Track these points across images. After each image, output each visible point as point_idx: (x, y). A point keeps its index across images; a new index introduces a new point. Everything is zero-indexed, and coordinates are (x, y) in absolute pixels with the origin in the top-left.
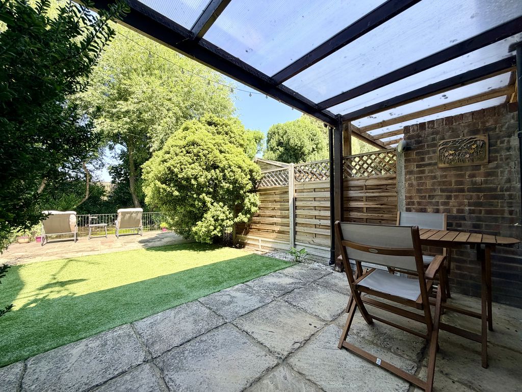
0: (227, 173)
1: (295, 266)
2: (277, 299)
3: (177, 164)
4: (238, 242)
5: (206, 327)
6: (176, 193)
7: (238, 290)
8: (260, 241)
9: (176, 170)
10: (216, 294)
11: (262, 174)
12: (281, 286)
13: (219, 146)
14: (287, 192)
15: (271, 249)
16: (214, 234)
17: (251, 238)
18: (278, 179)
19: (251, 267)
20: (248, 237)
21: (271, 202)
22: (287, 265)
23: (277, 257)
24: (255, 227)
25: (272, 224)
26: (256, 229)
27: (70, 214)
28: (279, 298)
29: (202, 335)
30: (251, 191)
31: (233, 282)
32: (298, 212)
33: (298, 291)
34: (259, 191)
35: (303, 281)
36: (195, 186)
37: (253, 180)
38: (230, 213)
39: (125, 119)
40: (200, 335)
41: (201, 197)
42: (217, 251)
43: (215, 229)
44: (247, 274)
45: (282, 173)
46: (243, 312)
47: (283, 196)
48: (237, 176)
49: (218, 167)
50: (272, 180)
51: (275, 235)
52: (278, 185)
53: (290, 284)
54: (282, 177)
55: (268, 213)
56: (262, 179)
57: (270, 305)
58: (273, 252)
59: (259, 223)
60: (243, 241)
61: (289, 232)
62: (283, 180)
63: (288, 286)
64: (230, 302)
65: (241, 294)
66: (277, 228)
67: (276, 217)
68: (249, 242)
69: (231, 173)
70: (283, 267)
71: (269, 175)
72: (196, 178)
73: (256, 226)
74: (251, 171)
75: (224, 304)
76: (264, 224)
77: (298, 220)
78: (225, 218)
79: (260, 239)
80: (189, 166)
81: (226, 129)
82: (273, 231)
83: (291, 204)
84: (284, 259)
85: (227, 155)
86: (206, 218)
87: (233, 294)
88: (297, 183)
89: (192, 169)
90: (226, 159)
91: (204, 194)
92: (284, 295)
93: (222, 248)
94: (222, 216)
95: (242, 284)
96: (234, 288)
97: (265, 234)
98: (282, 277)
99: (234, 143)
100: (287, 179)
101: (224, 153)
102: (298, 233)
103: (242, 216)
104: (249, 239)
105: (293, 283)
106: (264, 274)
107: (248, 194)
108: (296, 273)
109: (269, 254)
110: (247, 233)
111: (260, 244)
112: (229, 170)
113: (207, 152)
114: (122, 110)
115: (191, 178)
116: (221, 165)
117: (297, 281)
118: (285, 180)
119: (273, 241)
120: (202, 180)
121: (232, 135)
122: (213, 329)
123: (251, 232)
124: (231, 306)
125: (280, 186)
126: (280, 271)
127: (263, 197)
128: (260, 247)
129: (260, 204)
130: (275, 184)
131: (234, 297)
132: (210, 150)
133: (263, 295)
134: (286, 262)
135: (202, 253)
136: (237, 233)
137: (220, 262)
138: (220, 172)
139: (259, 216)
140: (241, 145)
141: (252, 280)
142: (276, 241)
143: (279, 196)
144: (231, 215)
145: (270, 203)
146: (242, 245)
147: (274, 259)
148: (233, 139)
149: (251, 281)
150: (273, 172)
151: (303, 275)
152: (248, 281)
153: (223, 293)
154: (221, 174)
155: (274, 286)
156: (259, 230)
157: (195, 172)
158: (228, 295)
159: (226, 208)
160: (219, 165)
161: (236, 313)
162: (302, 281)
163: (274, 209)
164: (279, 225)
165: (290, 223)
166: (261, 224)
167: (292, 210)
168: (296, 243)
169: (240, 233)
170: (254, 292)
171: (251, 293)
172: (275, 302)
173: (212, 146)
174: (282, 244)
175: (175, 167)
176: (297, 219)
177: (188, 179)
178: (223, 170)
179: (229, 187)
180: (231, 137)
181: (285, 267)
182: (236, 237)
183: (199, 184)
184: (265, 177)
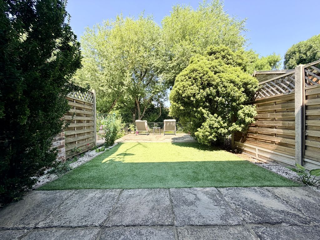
0: (220, 89)
1: (297, 188)
2: (246, 225)
3: (181, 87)
4: (236, 148)
5: (155, 219)
6: (182, 108)
7: (206, 193)
8: (257, 150)
9: (180, 92)
10: (186, 189)
11: (260, 85)
12: (262, 209)
13: (214, 69)
14: (292, 101)
15: (269, 159)
16: (211, 139)
17: (247, 146)
18: (279, 88)
19: (235, 173)
20: (246, 144)
21: (269, 112)
22: (284, 184)
23: (274, 170)
24: (252, 137)
25: (272, 135)
26: (254, 138)
27: (145, 122)
28: (250, 226)
29: (146, 225)
30: (245, 103)
31: (208, 183)
32: (309, 123)
33: (289, 228)
34: (255, 103)
35: (304, 215)
36: (194, 102)
37: (247, 92)
38: (224, 123)
39: (172, 71)
40: (145, 225)
41: (199, 109)
42: (215, 152)
43: (211, 134)
44: (227, 180)
45: (285, 80)
46: (196, 221)
47: (286, 105)
48: (229, 90)
49: (212, 85)
50: (272, 90)
51: (274, 146)
52: (279, 93)
53: (277, 211)
54: (286, 84)
55: (266, 123)
56: (259, 90)
57: (231, 229)
58: (271, 164)
59: (256, 133)
60: (240, 147)
61: (294, 145)
62: (286, 87)
63: (273, 213)
64: (192, 203)
65: (208, 199)
66: (278, 140)
67: (276, 128)
68: (245, 149)
69: (223, 89)
70: (276, 184)
71: (268, 85)
72: (194, 96)
73: (253, 135)
74: (245, 84)
75: (185, 202)
76: (262, 134)
77: (309, 133)
78: (219, 127)
79: (257, 148)
80: (189, 87)
81: (223, 54)
82: (273, 142)
83: (298, 114)
84: (284, 175)
85: (221, 74)
86: (203, 126)
87: (201, 195)
88: (308, 87)
89: (192, 89)
90: (220, 78)
91: (201, 108)
92: (260, 223)
93: (219, 150)
94: (216, 125)
95: (215, 189)
96: (205, 190)
97: (262, 144)
98: (268, 197)
99: (231, 64)
100: (292, 85)
101: (219, 73)
102: (308, 148)
103: (235, 125)
104: (246, 146)
105: (283, 212)
106: (246, 185)
107: (242, 106)
108: (295, 198)
109: (265, 165)
110: (244, 141)
111: (257, 153)
112: (222, 86)
113: (202, 74)
114: (171, 67)
115: (191, 96)
116: (214, 83)
117: (292, 212)
118: (289, 86)
119: (272, 152)
120: (198, 97)
121: (230, 57)
122: (158, 225)
123: (248, 140)
124: (189, 208)
125: (282, 94)
126: (270, 188)
127: (261, 108)
128: (257, 156)
129: (257, 114)
130: (276, 94)
131: (199, 199)
132: (205, 73)
133: (230, 210)
134: (284, 179)
135: (202, 151)
136: (235, 140)
137: (210, 162)
138: (214, 89)
139: (256, 126)
140: (240, 65)
141: (227, 188)
142: (275, 153)
143: (280, 105)
144: (226, 124)
145: (269, 114)
146: (239, 151)
147: (267, 171)
148: (231, 60)
149: (225, 189)
150: (273, 81)
151: (307, 206)
152: (223, 187)
153: (191, 191)
154: (215, 90)
155: (251, 205)
156: (256, 139)
157: (193, 92)
158: (195, 194)
159: (220, 118)
160: (213, 83)
161: (189, 219)
162: (301, 215)
163: (274, 119)
164: (280, 137)
165: (297, 136)
166: (259, 134)
167: (300, 120)
168: (306, 160)
169: (238, 140)
170: (222, 202)
171: (217, 202)
172: (240, 228)
173: (207, 69)
174: (285, 158)
175: (180, 90)
176: (307, 131)
177: (189, 97)
178: (216, 87)
179: (222, 100)
180: (228, 59)
181: (280, 184)
182: (234, 143)
183: (197, 100)
184: (263, 88)
